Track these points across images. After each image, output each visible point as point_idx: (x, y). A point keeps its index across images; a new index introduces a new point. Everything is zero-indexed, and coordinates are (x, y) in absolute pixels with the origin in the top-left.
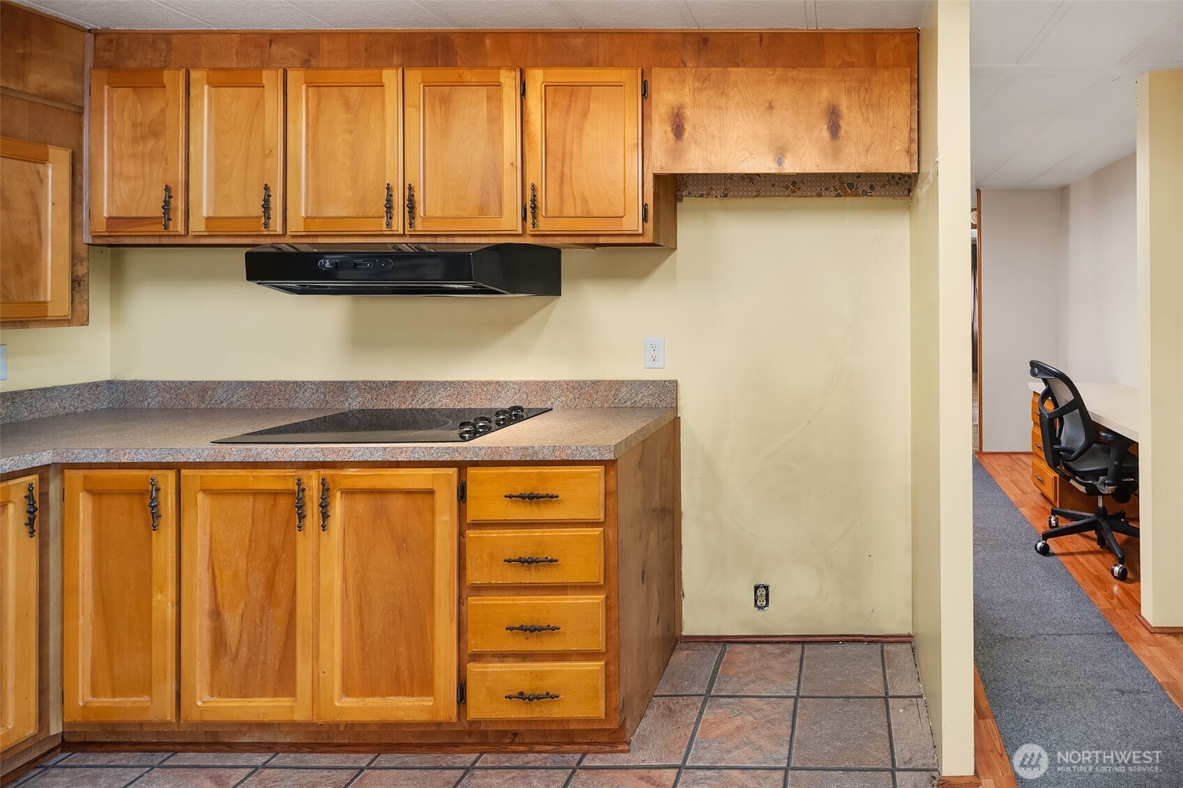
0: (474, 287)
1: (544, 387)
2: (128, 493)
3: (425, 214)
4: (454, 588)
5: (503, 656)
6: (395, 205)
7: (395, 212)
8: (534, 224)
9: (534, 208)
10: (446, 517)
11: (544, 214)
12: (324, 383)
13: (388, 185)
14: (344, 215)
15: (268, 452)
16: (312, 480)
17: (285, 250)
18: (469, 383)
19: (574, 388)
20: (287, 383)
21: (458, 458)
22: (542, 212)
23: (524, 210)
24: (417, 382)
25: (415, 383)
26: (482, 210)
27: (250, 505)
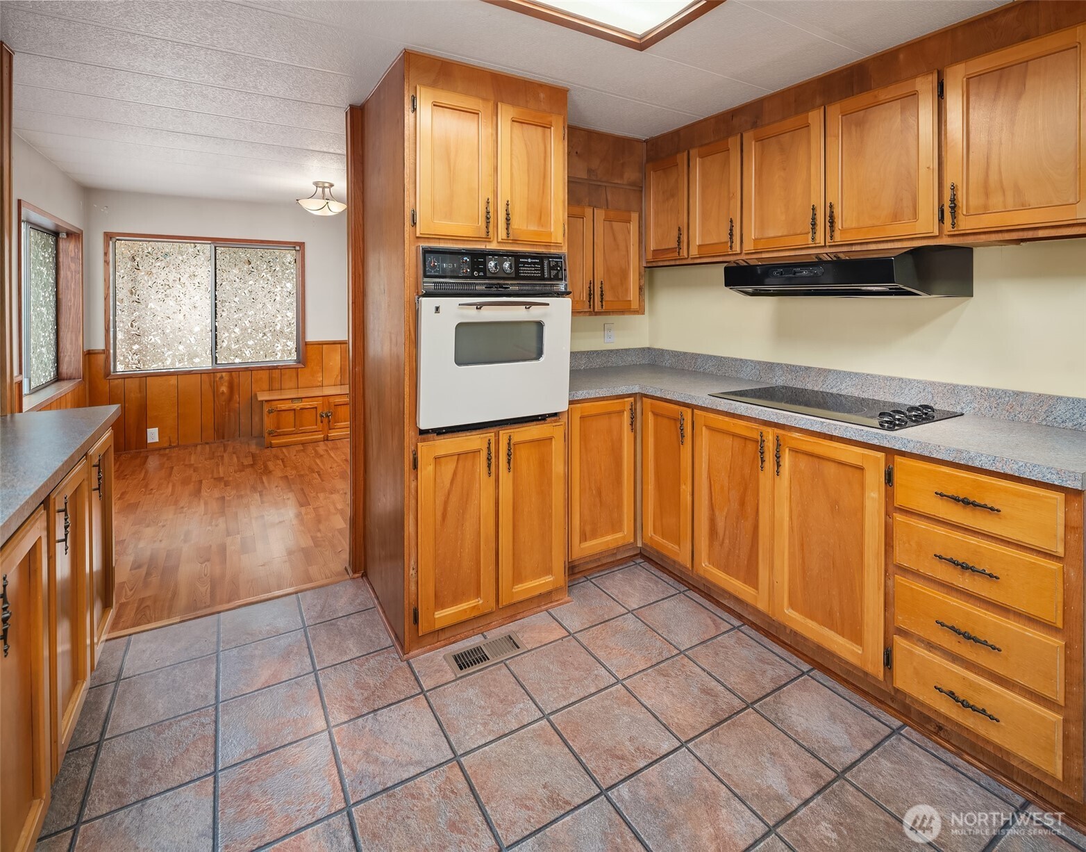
0: (890, 289)
1: (953, 390)
2: (669, 418)
3: (842, 227)
4: (881, 561)
5: (931, 646)
6: (818, 222)
7: (818, 228)
8: (953, 225)
9: (954, 208)
10: (874, 495)
11: (965, 213)
12: (759, 363)
13: (813, 206)
14: (780, 234)
15: (741, 408)
16: (770, 435)
17: (742, 265)
18: (873, 376)
19: (990, 396)
20: (736, 360)
21: (886, 444)
22: (962, 210)
23: (942, 212)
24: (827, 369)
25: (825, 370)
26: (896, 217)
27: (731, 442)
